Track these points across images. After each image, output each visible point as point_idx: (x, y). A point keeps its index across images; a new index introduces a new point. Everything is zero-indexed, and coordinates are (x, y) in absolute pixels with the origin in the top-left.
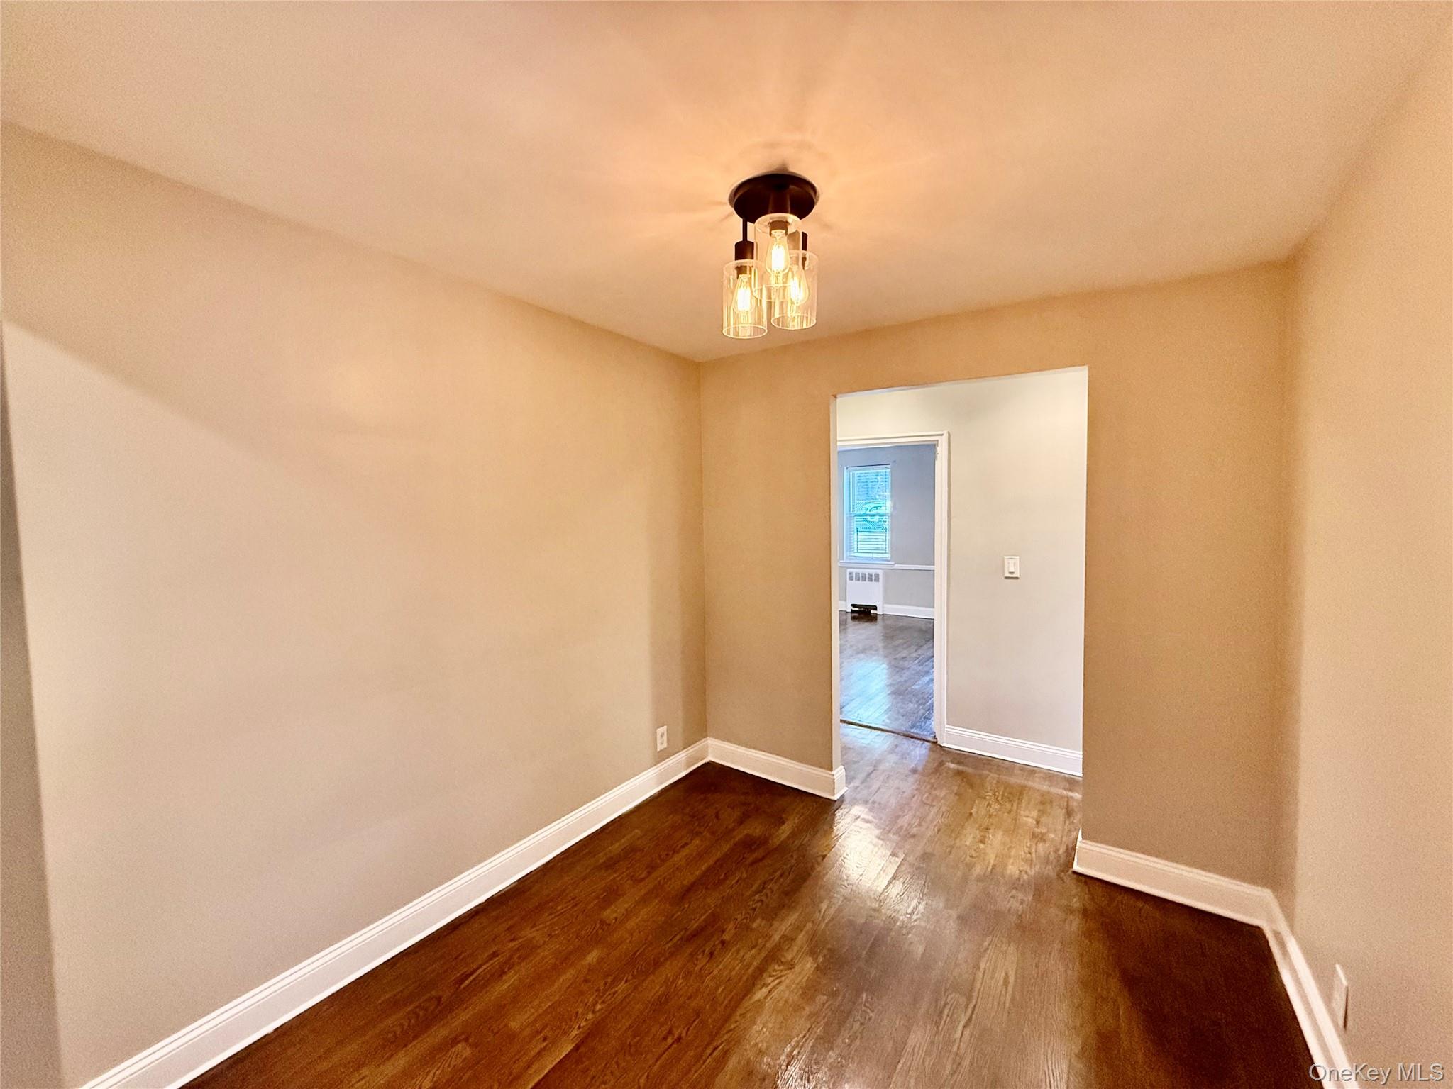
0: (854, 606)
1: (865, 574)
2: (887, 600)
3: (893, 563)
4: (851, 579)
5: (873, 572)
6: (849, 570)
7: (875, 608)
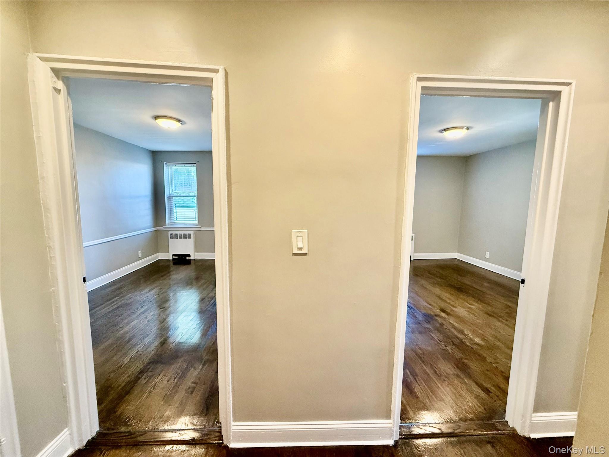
0: (173, 255)
1: (181, 235)
2: (197, 250)
3: (200, 227)
4: (172, 237)
5: (187, 233)
6: (170, 232)
7: (189, 256)
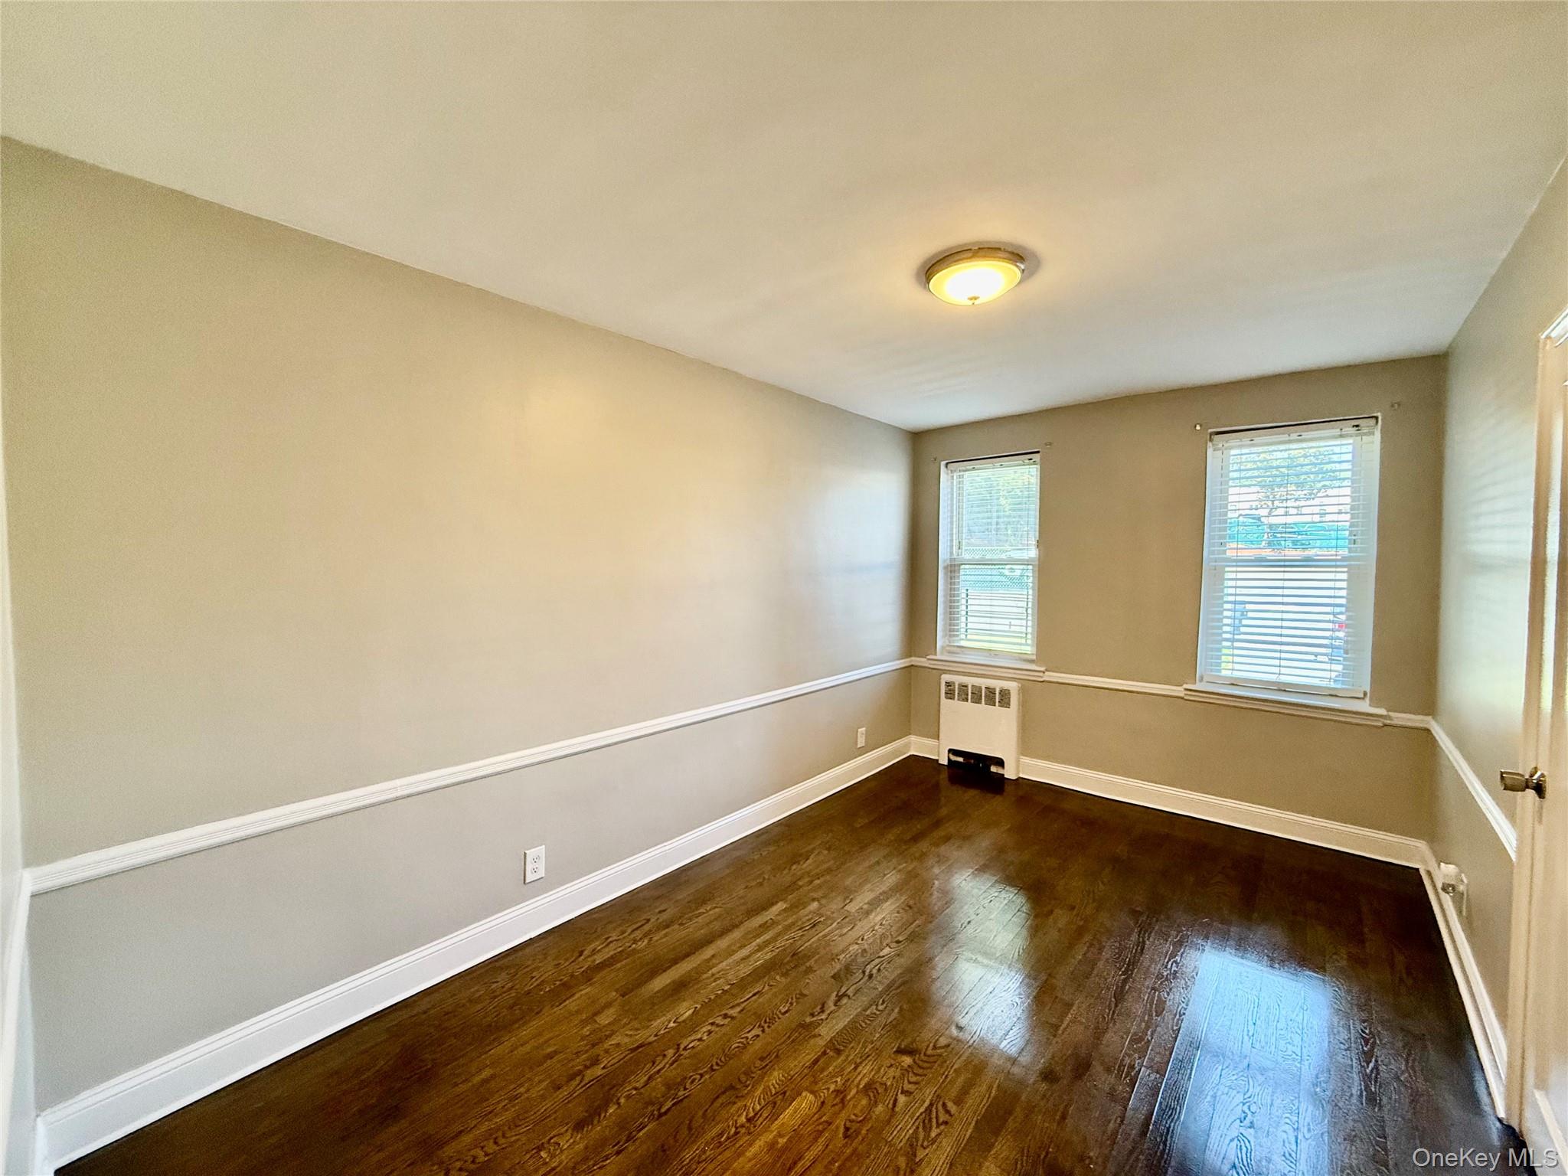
0: (952, 751)
1: (980, 688)
2: (1026, 746)
3: (1043, 669)
4: (950, 695)
5: (998, 685)
6: (946, 678)
7: (1000, 763)
